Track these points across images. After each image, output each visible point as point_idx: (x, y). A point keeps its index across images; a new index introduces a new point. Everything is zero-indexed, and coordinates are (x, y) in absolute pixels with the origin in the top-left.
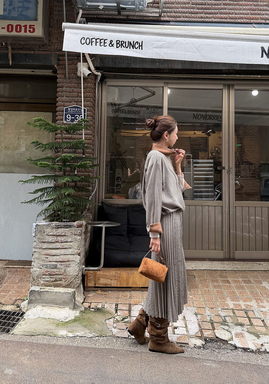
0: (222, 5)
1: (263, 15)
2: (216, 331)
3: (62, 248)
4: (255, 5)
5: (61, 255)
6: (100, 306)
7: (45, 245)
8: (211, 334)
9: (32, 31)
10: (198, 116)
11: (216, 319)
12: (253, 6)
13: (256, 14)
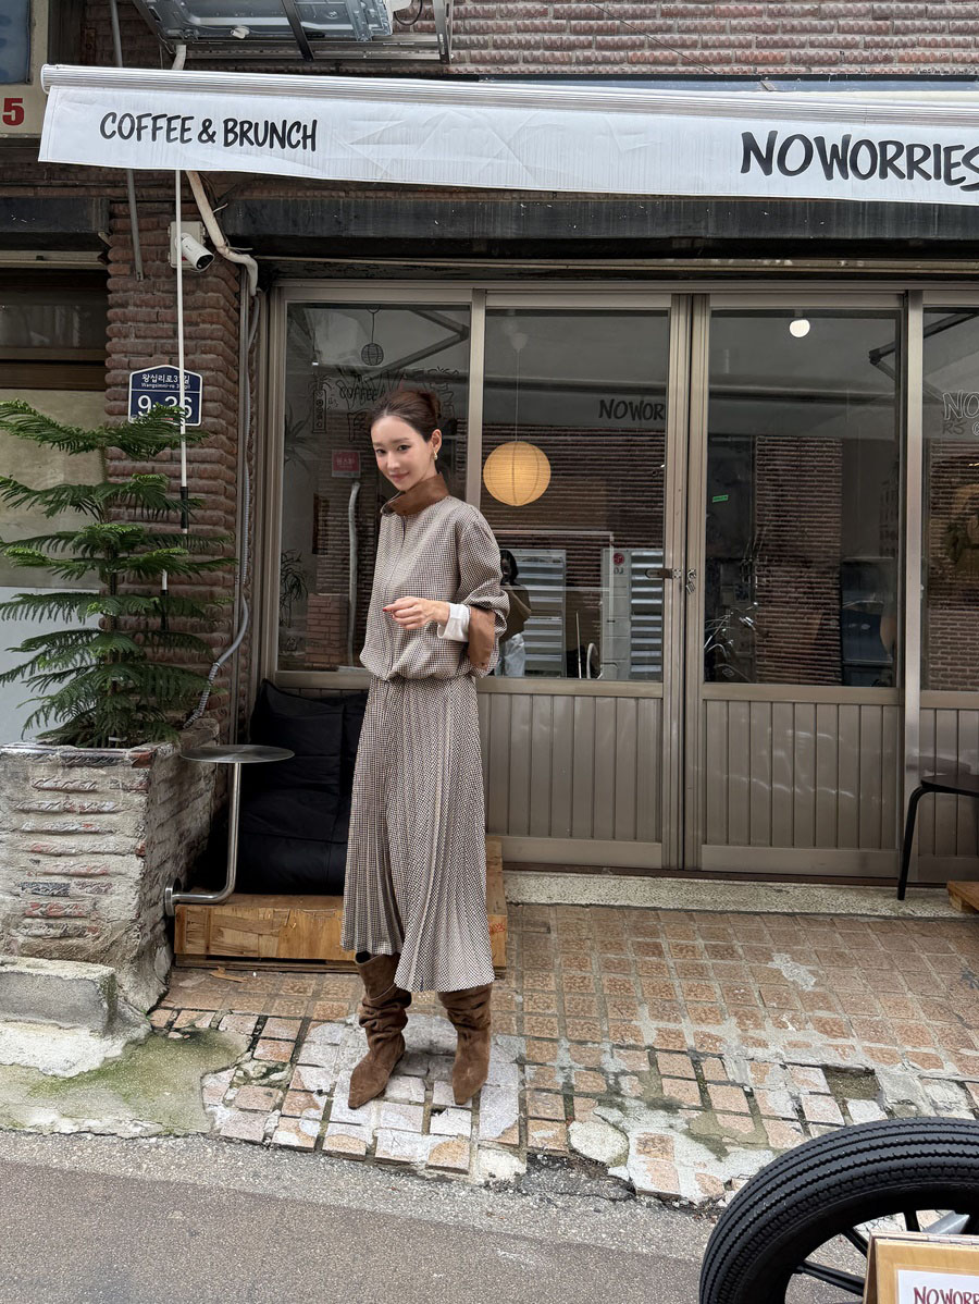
0: (658, 16)
1: (802, 46)
2: (574, 1126)
3: (86, 833)
4: (772, 14)
5: (82, 853)
6: (204, 1024)
7: (30, 823)
8: (555, 1139)
9: (13, 118)
10: (618, 405)
11: (586, 1082)
12: (765, 18)
13: (775, 45)
